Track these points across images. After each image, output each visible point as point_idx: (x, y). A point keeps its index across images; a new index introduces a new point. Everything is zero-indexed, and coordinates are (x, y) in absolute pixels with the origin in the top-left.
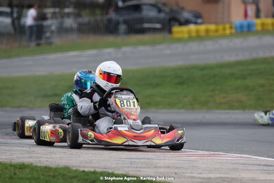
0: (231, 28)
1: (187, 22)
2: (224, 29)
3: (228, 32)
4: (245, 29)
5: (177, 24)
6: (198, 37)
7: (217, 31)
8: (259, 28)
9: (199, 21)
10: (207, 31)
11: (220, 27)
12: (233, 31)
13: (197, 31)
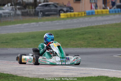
0: (85, 13)
1: (67, 11)
2: (82, 14)
3: (83, 15)
4: (91, 14)
5: (63, 12)
6: (71, 17)
7: (79, 15)
8: (96, 13)
9: (72, 11)
10: (75, 15)
11: (80, 13)
12: (86, 15)
13: (71, 15)
